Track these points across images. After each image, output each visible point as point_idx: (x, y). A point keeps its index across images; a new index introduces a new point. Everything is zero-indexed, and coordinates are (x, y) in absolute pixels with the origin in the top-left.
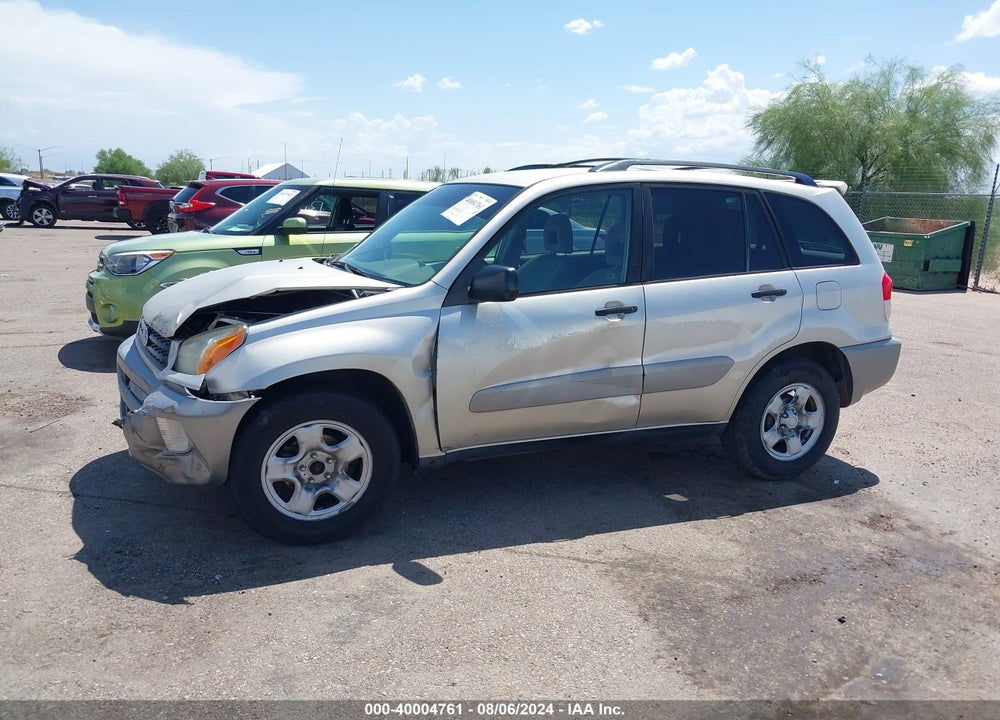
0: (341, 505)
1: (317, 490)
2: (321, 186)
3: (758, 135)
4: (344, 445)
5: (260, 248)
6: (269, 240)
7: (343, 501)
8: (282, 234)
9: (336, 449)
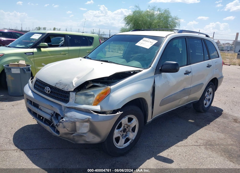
0: (130, 141)
1: (125, 137)
2: (49, 33)
3: (126, 22)
4: (132, 122)
5: (33, 53)
6: (35, 50)
7: (131, 139)
8: (39, 48)
9: (131, 124)
